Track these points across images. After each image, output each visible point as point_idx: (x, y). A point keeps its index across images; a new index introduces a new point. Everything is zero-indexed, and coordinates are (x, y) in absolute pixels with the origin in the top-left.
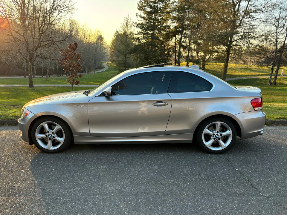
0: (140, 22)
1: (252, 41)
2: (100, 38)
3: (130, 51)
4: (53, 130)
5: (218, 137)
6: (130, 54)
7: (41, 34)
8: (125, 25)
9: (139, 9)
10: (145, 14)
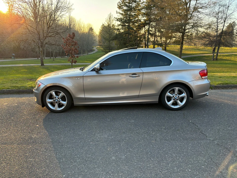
0: (119, 17)
1: (200, 29)
2: (91, 29)
3: (113, 38)
4: (58, 96)
5: (176, 98)
6: (113, 40)
7: (49, 27)
8: (109, 19)
9: (118, 8)
10: (123, 11)
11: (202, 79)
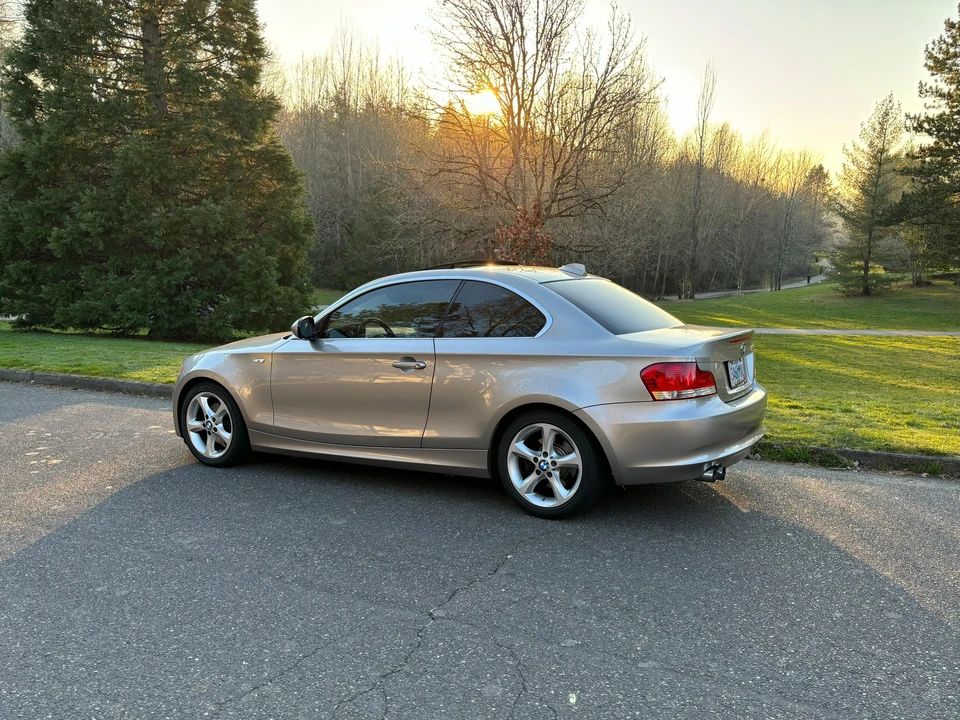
0: (933, 113)
2: (819, 174)
3: (883, 214)
6: (887, 225)
7: (559, 179)
8: (878, 127)
9: (930, 68)
10: (951, 83)
11: (655, 400)
